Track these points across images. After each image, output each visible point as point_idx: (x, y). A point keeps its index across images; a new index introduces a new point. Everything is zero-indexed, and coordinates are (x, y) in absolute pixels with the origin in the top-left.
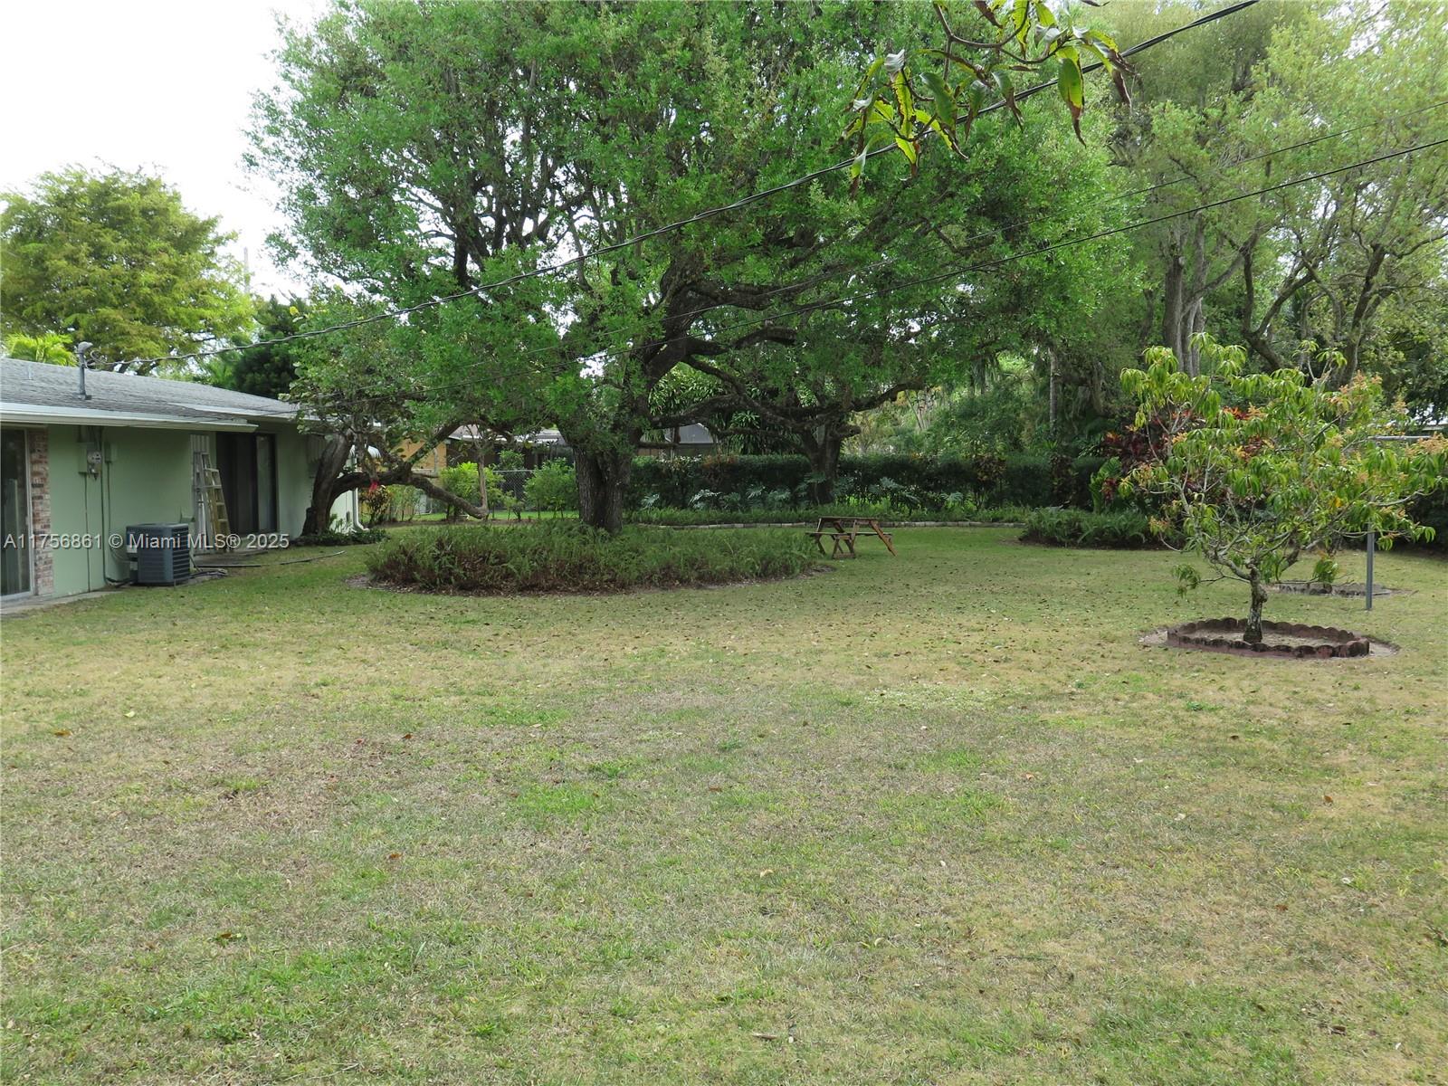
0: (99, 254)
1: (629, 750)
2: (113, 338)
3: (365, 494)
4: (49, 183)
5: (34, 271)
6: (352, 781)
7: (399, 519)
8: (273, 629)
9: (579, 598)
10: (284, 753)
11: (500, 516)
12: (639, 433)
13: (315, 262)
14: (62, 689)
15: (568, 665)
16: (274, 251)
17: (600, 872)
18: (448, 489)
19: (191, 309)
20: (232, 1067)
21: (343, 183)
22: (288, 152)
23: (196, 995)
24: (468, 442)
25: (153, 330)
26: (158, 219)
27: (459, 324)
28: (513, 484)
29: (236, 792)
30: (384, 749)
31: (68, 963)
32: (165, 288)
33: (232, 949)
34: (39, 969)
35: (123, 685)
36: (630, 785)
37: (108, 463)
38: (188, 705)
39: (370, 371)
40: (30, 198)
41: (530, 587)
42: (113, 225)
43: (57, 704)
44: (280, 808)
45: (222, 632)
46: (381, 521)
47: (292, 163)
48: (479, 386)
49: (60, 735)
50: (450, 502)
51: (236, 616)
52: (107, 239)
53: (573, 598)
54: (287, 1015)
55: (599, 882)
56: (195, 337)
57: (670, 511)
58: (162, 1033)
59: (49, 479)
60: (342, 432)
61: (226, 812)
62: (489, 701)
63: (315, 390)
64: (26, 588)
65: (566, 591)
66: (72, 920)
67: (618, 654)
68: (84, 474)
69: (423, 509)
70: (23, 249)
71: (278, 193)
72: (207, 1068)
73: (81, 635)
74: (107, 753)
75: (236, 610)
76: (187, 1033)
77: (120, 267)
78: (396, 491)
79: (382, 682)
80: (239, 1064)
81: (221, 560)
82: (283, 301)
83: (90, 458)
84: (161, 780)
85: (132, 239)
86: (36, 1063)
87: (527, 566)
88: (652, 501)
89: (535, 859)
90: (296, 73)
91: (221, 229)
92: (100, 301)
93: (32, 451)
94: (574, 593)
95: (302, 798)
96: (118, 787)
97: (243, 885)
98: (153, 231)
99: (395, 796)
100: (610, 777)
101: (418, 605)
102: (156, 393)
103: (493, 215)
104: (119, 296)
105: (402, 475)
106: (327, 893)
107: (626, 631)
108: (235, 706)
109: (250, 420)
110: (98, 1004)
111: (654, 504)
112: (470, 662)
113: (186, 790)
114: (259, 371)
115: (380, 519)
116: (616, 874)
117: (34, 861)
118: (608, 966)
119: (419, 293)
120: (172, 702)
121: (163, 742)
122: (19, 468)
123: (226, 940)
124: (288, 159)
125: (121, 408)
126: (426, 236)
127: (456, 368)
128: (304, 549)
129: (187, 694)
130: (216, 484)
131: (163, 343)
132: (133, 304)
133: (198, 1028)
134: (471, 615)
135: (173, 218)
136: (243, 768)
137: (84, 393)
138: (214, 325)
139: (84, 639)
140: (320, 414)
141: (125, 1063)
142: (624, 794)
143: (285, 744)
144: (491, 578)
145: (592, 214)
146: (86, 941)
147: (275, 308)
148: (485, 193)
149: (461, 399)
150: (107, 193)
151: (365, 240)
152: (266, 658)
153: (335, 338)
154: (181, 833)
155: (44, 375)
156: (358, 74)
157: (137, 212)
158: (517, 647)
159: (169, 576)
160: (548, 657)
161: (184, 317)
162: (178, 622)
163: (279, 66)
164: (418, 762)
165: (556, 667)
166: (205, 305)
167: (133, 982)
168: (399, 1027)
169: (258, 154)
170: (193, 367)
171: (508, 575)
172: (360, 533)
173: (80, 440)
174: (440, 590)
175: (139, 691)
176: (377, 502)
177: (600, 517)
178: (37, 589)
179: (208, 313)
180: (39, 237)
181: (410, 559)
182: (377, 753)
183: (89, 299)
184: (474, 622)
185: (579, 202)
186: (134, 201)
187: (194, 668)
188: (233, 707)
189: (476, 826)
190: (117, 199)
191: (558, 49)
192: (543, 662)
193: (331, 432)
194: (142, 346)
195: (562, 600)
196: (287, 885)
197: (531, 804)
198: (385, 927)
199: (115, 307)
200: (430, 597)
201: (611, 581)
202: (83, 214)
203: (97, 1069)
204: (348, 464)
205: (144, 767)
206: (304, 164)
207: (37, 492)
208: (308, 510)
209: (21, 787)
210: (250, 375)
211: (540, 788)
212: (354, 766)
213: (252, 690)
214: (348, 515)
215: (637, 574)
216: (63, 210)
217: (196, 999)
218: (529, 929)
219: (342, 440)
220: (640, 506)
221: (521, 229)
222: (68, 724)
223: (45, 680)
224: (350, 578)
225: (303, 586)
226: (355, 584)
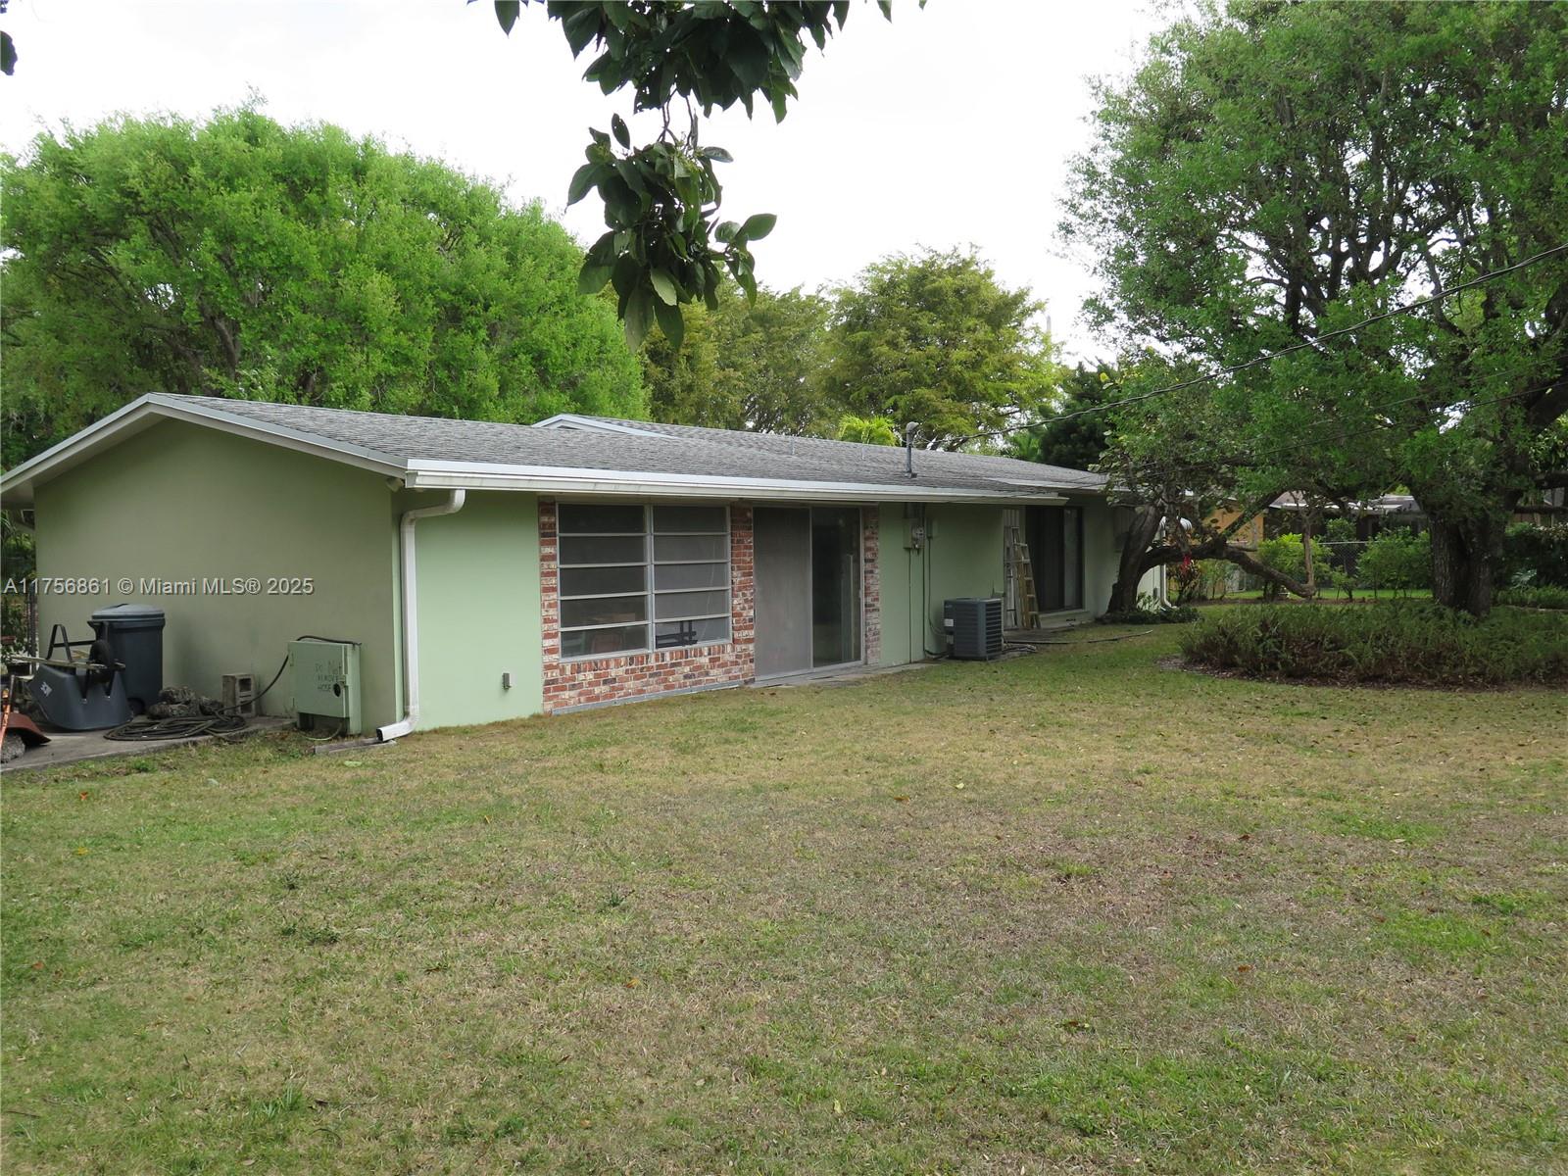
0: (916, 337)
1: (1526, 882)
2: (928, 417)
3: (1174, 569)
4: (873, 274)
5: (860, 358)
6: (1188, 879)
7: (1210, 597)
8: (1088, 710)
9: (1437, 694)
10: (1113, 840)
11: (1326, 594)
12: (1518, 494)
13: (1131, 324)
14: (898, 756)
15: (1433, 772)
16: (1090, 317)
17: (1502, 1027)
18: (1266, 563)
19: (999, 384)
20: (1094, 1162)
21: (1163, 238)
22: (1105, 214)
23: (1050, 1079)
24: (1291, 510)
25: (963, 406)
26: (970, 297)
27: (1292, 379)
28: (1343, 558)
29: (1068, 876)
30: (1219, 850)
31: (927, 1022)
32: (975, 365)
33: (1079, 1038)
34: (903, 1023)
35: (951, 756)
36: (1532, 925)
37: (930, 538)
38: (1013, 782)
39: (1190, 437)
40: (858, 290)
41: (1373, 678)
42: (931, 308)
43: (894, 770)
44: (1116, 899)
45: (1038, 710)
46: (1190, 598)
47: (1110, 225)
48: (1317, 448)
49: (899, 800)
50: (1266, 577)
51: (1049, 694)
52: (924, 322)
53: (1428, 693)
54: (1144, 1119)
55: (1502, 1039)
56: (1002, 410)
57: (1551, 591)
58: (1021, 1111)
59: (879, 555)
60: (1152, 502)
61: (1060, 895)
62: (1336, 807)
63: (1125, 458)
64: (858, 658)
65: (1419, 685)
66: (927, 982)
67: (1497, 764)
68: (908, 549)
69: (1236, 585)
70: (850, 338)
71: (1095, 257)
72: (1069, 1157)
73: (908, 706)
74: (944, 822)
75: (1049, 688)
76: (1045, 1116)
77: (935, 347)
78: (1209, 565)
79: (1210, 775)
80: (1099, 1161)
81: (1030, 636)
82: (1091, 369)
83: (914, 535)
84: (995, 854)
85: (945, 319)
86: (910, 1113)
87: (1370, 653)
88: (1526, 578)
89: (1414, 998)
90: (1115, 130)
91: (1029, 302)
92: (916, 382)
93: (866, 528)
94: (1430, 688)
95: (1136, 892)
96: (956, 856)
97: (1085, 974)
98: (966, 310)
99: (1238, 902)
100: (1504, 913)
101: (1243, 693)
102: (970, 468)
103: (1329, 252)
104: (931, 375)
105: (1217, 549)
106: (1173, 996)
107: (1504, 736)
108: (1058, 787)
109: (1062, 492)
110: (960, 1069)
111: (1530, 582)
112: (1309, 761)
113: (1019, 868)
114: (1066, 442)
115: (1189, 597)
116: (1523, 1033)
117: (889, 919)
118: (1525, 1144)
119: (1246, 348)
120: (998, 777)
121: (993, 817)
122: (854, 545)
123: (1074, 1028)
124: (1105, 220)
125: (943, 484)
126: (1254, 285)
127: (1291, 430)
128: (1111, 627)
129: (1010, 770)
130: (1025, 559)
131: (971, 419)
132: (945, 383)
133: (1056, 1113)
134: (1304, 707)
135: (984, 293)
136: (1073, 852)
137: (910, 471)
138: (1020, 398)
139: (910, 709)
140: (1130, 484)
141: (990, 1133)
142: (1524, 936)
143: (1113, 832)
144: (1325, 666)
145: (1453, 236)
146: (942, 1004)
147: (1082, 377)
148: (1319, 228)
149: (1293, 462)
150: (925, 277)
151: (1188, 295)
152: (1084, 740)
153: (1151, 404)
154: (1018, 911)
155: (873, 455)
156: (1181, 120)
157: (950, 293)
158: (1364, 746)
159: (983, 652)
160: (1405, 761)
161: (990, 391)
162: (995, 697)
163: (1098, 126)
164: (1260, 868)
165: (1416, 775)
166: (1012, 378)
167: (988, 1053)
168: (1269, 1161)
169: (1074, 219)
170: (1000, 443)
171: (1346, 663)
172: (1169, 611)
173: (906, 517)
174: (1264, 677)
175: (966, 763)
176: (1186, 578)
177: (1462, 597)
178: (866, 657)
179: (1014, 386)
180: (865, 327)
181: (1230, 641)
182: (1212, 852)
183: (907, 381)
184: (1308, 714)
185: (1436, 226)
186: (947, 282)
187: (1014, 744)
188: (1056, 788)
189: (1336, 948)
190: (934, 281)
191: (1421, 49)
192: (1399, 766)
193: (1142, 503)
194: (953, 423)
195: (1414, 694)
196: (1130, 981)
197: (1403, 932)
198: (1242, 1046)
199: (929, 387)
200: (1253, 684)
201: (1479, 675)
202: (902, 300)
203: (963, 1132)
204: (1157, 537)
205: (979, 840)
206: (1122, 223)
207: (869, 566)
208: (1114, 586)
209: (871, 846)
210: (1057, 447)
211: (1411, 915)
212: (1188, 864)
213: (1073, 771)
214: (1155, 591)
215: (1513, 667)
216: (885, 298)
217: (1050, 1083)
218: (1417, 1082)
219: (1152, 510)
220: (1510, 584)
221: (1367, 264)
222: (906, 790)
223: (882, 746)
224: (1162, 660)
225: (1113, 666)
226: (1168, 666)
